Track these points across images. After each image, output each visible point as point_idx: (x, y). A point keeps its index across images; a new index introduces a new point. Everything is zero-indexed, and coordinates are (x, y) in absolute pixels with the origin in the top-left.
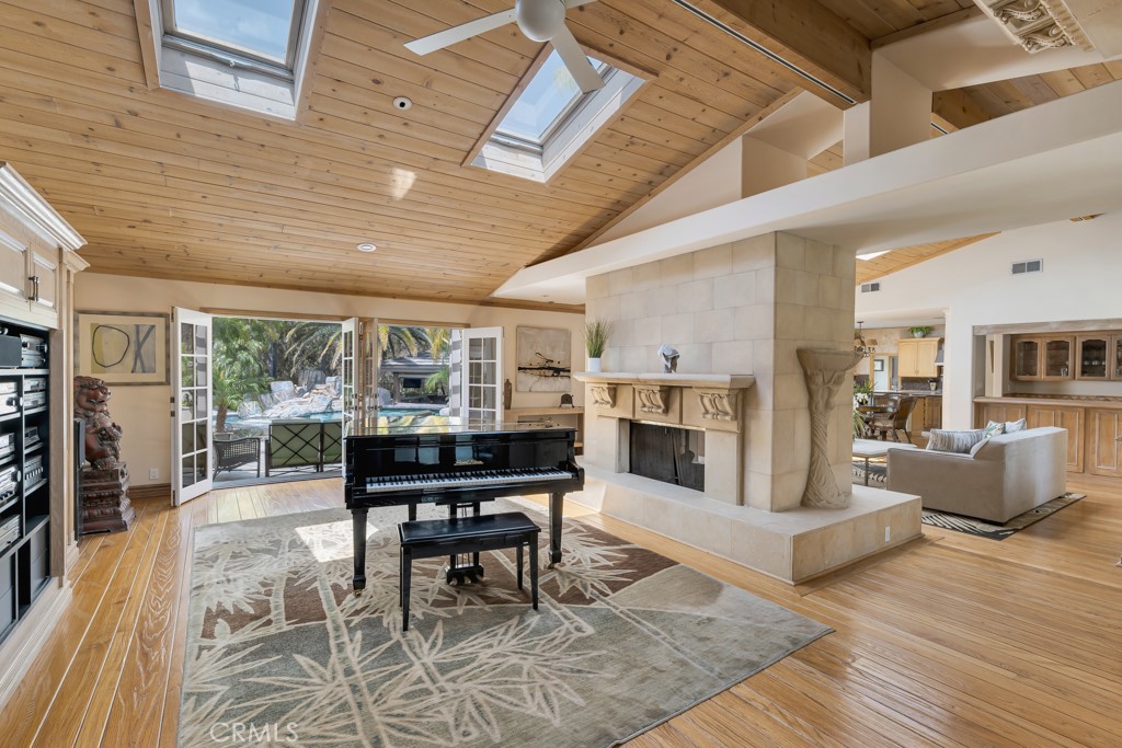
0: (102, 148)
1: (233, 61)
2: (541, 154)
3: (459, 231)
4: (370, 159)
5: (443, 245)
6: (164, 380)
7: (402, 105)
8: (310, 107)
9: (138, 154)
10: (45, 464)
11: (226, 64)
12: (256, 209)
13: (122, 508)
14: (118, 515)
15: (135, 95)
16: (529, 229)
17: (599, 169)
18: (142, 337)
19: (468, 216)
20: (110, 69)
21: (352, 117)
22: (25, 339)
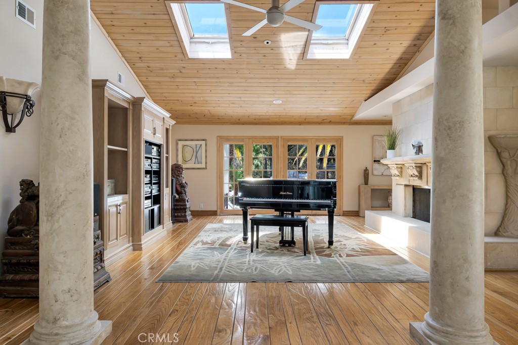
0: (177, 80)
1: (211, 41)
2: (348, 44)
3: (318, 88)
4: (264, 65)
5: (313, 96)
6: (205, 167)
7: (268, 43)
8: (235, 52)
9: (188, 80)
10: (159, 187)
11: (208, 43)
12: (229, 93)
13: (187, 214)
14: (185, 216)
15: (183, 62)
16: (354, 81)
17: (375, 46)
18: (198, 149)
19: (318, 81)
20: (176, 56)
21: (251, 52)
22: (153, 147)
